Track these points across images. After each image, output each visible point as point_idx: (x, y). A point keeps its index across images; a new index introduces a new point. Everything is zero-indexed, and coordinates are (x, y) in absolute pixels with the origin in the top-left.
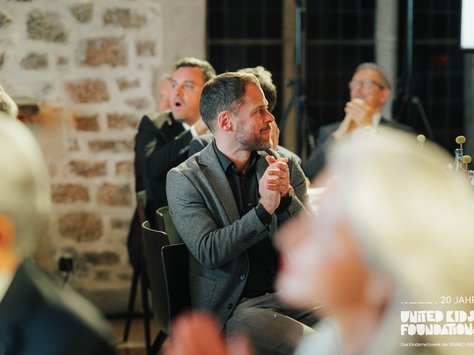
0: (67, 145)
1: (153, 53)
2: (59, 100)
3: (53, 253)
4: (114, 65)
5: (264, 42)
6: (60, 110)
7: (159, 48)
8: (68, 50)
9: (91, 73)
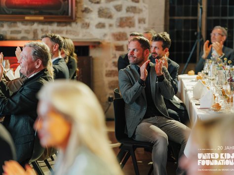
0: (112, 56)
1: (144, 23)
2: (109, 40)
3: (106, 95)
4: (130, 27)
5: (191, 18)
6: (110, 43)
7: (147, 21)
8: (113, 21)
9: (121, 30)
